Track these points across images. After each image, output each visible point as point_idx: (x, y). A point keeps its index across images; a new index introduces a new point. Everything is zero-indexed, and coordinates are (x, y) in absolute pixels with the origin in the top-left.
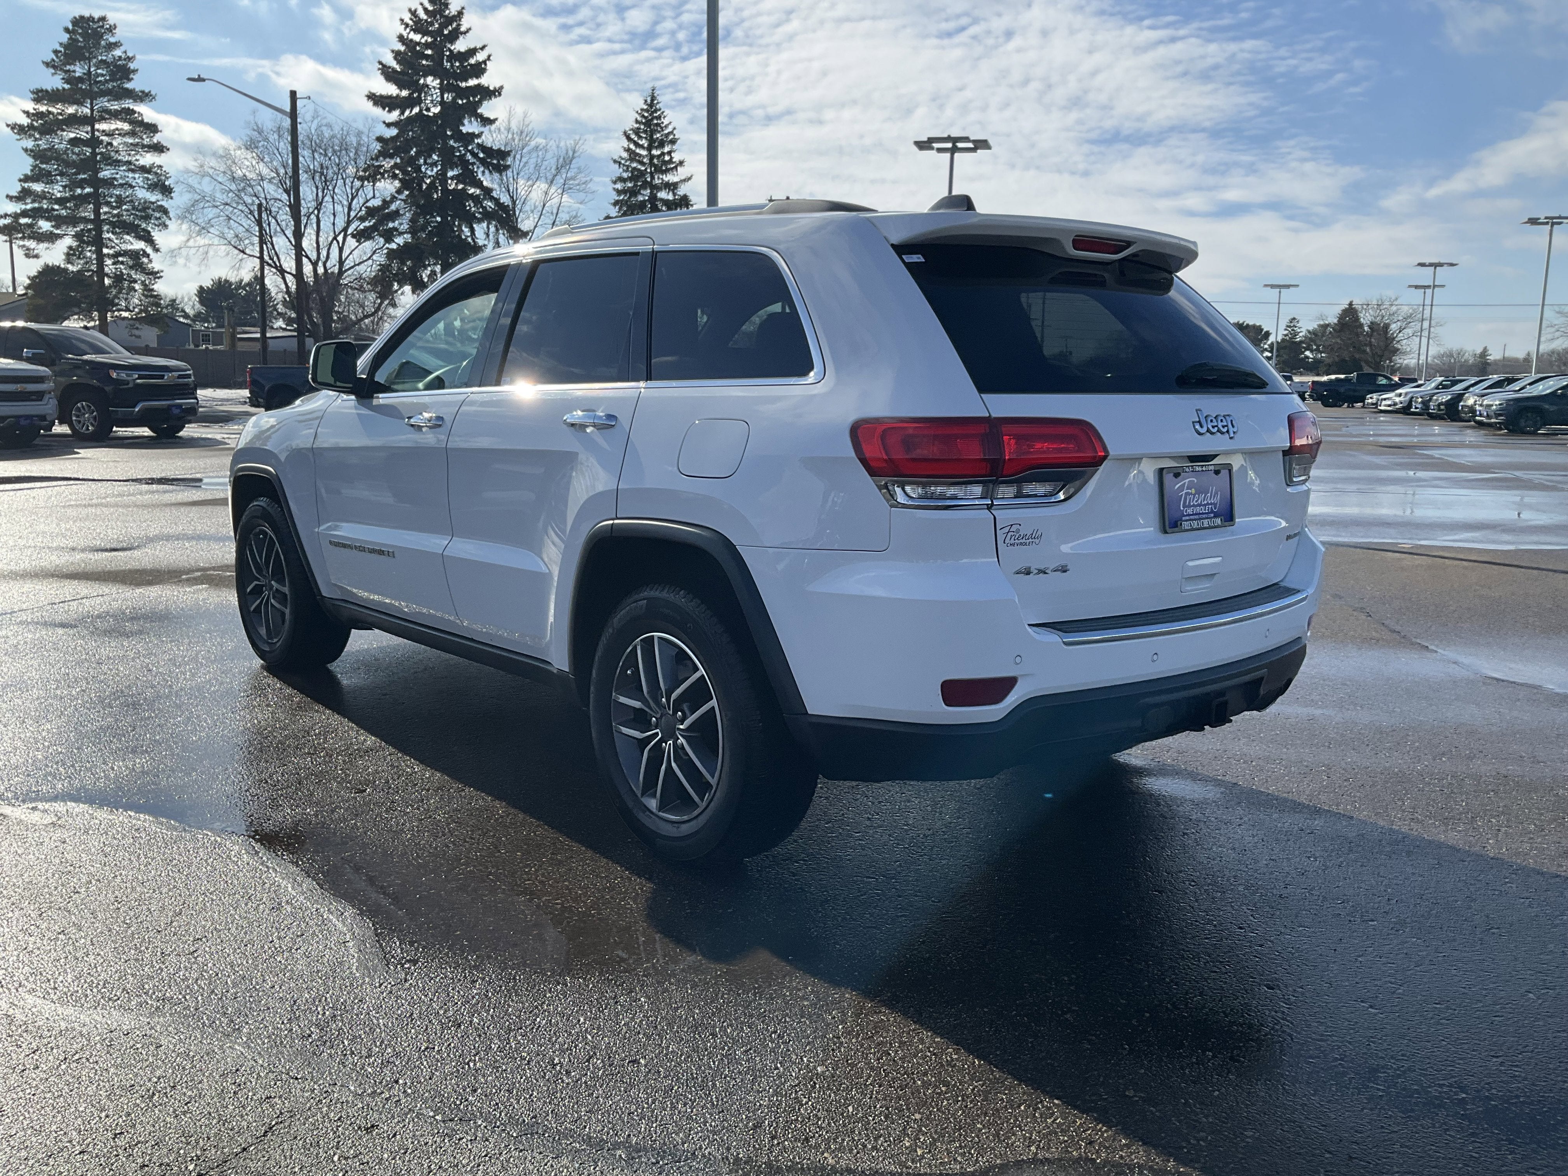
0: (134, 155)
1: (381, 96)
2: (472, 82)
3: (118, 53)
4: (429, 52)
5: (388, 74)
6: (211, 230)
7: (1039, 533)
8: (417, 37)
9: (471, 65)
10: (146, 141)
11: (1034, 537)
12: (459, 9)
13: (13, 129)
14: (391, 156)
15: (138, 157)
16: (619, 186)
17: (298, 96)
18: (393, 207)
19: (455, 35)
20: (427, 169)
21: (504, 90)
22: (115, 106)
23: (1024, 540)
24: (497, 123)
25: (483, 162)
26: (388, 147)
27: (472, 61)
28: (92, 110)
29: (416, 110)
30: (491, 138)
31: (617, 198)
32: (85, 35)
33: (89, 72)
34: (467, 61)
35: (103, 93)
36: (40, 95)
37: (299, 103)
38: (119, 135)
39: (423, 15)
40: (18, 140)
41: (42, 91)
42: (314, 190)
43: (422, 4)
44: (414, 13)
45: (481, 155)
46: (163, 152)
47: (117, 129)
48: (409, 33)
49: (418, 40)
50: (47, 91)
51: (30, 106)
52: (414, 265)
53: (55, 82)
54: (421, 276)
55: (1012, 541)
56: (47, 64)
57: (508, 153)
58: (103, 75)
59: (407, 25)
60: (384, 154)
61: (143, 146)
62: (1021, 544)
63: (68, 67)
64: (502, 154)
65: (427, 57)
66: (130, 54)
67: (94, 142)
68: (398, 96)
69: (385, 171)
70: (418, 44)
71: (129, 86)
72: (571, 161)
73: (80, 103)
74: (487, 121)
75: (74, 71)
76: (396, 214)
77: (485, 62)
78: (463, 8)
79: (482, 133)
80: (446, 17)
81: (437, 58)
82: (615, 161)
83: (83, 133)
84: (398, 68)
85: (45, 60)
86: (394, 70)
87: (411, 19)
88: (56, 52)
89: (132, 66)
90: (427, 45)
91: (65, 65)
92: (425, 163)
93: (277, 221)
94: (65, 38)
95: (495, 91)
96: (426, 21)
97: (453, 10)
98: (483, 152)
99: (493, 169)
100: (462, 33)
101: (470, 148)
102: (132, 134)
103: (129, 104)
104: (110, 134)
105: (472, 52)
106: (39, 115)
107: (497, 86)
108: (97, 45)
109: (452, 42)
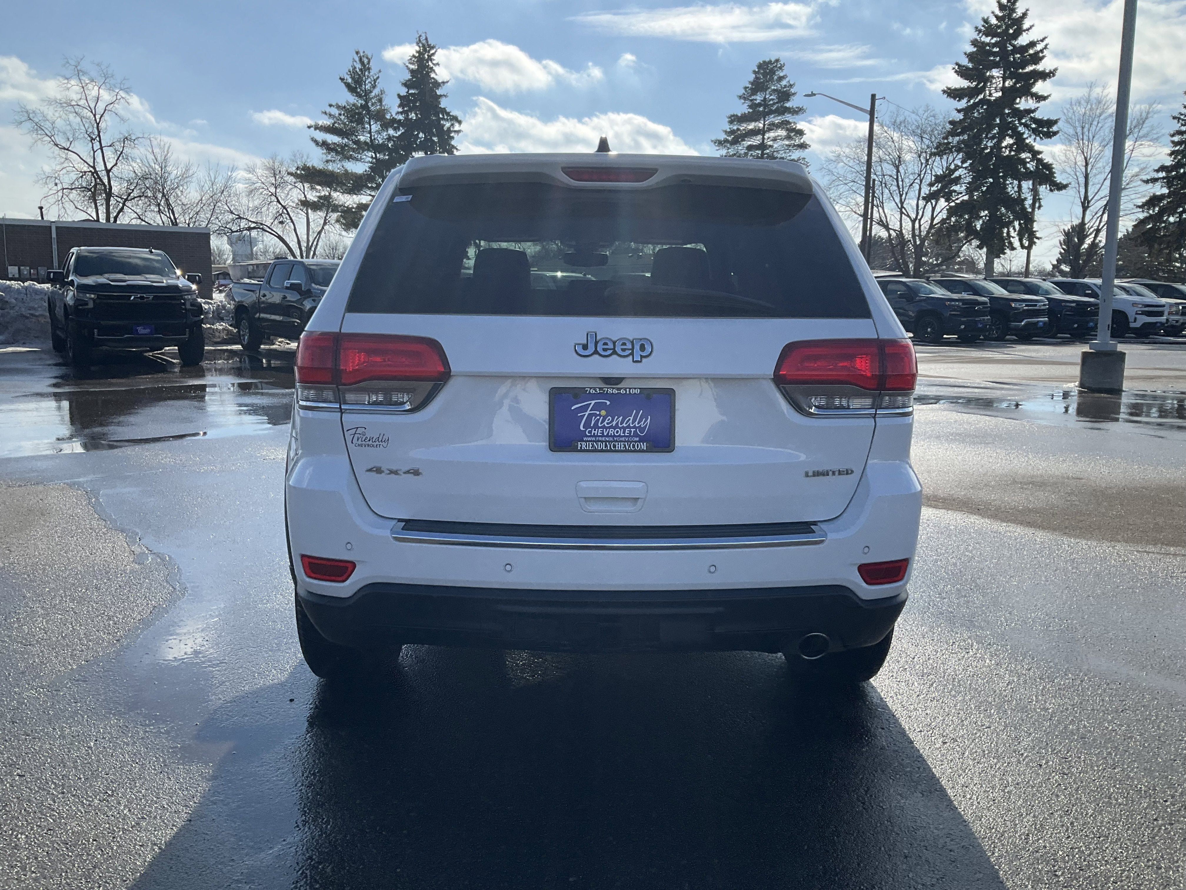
0: (788, 153)
1: (956, 90)
2: (1029, 69)
3: (784, 83)
4: (996, 50)
5: (962, 72)
6: (840, 201)
7: (386, 437)
8: (987, 40)
9: (1030, 55)
10: (797, 142)
11: (381, 441)
12: (1024, 11)
13: (715, 143)
14: (958, 135)
15: (790, 154)
16: (1176, 139)
17: (877, 98)
18: (957, 174)
19: (1019, 32)
20: (987, 142)
21: (1058, 71)
22: (777, 120)
23: (371, 442)
24: (1050, 99)
25: (1035, 132)
26: (956, 127)
27: (1031, 51)
28: (764, 125)
29: (981, 96)
30: (1043, 112)
31: (1173, 149)
32: (765, 75)
33: (765, 98)
34: (1027, 52)
35: (771, 112)
36: (734, 119)
37: (877, 103)
38: (780, 139)
39: (994, 21)
40: (717, 150)
41: (734, 116)
42: (920, 165)
43: (993, 13)
44: (986, 21)
45: (1034, 126)
46: (806, 148)
47: (778, 136)
48: (980, 37)
49: (988, 41)
50: (737, 116)
51: (727, 127)
52: (970, 218)
53: (743, 108)
54: (975, 225)
55: (360, 442)
56: (740, 97)
57: (1055, 122)
58: (773, 99)
59: (980, 31)
60: (953, 133)
61: (795, 146)
62: (368, 445)
63: (753, 97)
64: (1051, 123)
65: (995, 54)
66: (792, 83)
67: (762, 146)
68: (968, 87)
69: (953, 147)
70: (988, 44)
71: (788, 105)
72: (1144, 122)
73: (756, 120)
74: (1040, 98)
75: (756, 100)
76: (958, 179)
77: (1042, 51)
78: (1027, 10)
79: (1038, 108)
80: (1013, 19)
81: (1004, 54)
82: (1174, 118)
83: (756, 141)
84: (970, 65)
85: (739, 95)
86: (967, 68)
87: (983, 26)
88: (746, 88)
89: (793, 90)
90: (995, 45)
91: (750, 96)
92: (986, 137)
93: (890, 191)
94: (752, 77)
95: (1051, 72)
96: (996, 25)
97: (1019, 12)
98: (1035, 124)
99: (1043, 135)
100: (1025, 31)
101: (1023, 121)
102: (788, 137)
103: (788, 117)
104: (775, 140)
105: (1032, 44)
106: (732, 132)
107: (1052, 69)
108: (771, 79)
109: (1016, 38)
